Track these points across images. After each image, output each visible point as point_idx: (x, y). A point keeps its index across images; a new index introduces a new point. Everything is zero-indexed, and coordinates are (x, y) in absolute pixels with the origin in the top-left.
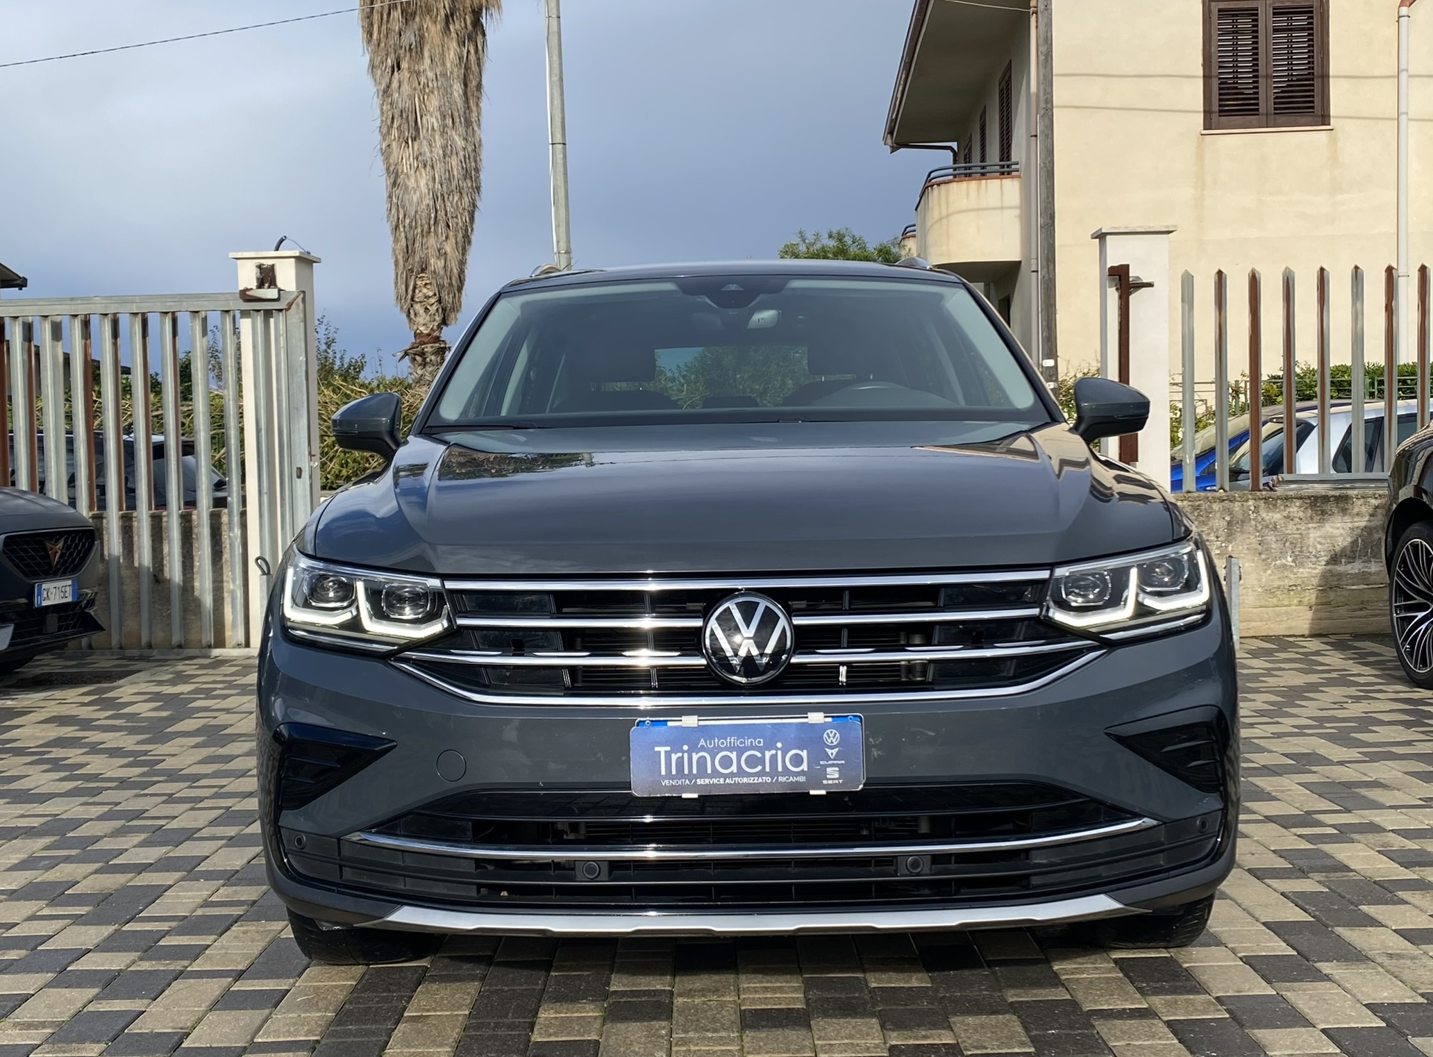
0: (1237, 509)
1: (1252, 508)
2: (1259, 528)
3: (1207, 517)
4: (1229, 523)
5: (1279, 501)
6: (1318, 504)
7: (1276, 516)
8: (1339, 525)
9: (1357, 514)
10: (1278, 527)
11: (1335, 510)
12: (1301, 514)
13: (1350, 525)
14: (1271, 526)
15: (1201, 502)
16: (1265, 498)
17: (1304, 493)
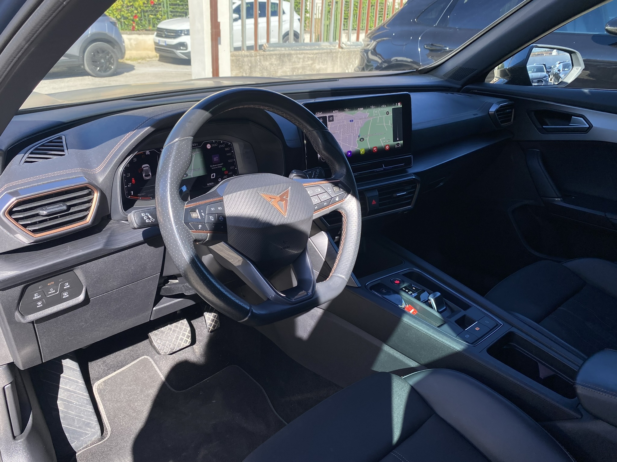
0: (253, 60)
1: (259, 60)
2: (261, 69)
3: (242, 64)
4: (250, 67)
5: (268, 56)
6: (282, 58)
7: (268, 63)
8: (288, 67)
9: (294, 62)
10: (268, 69)
11: (287, 60)
12: (276, 62)
13: (291, 67)
14: (265, 68)
15: (240, 57)
16: (263, 55)
17: (276, 52)
